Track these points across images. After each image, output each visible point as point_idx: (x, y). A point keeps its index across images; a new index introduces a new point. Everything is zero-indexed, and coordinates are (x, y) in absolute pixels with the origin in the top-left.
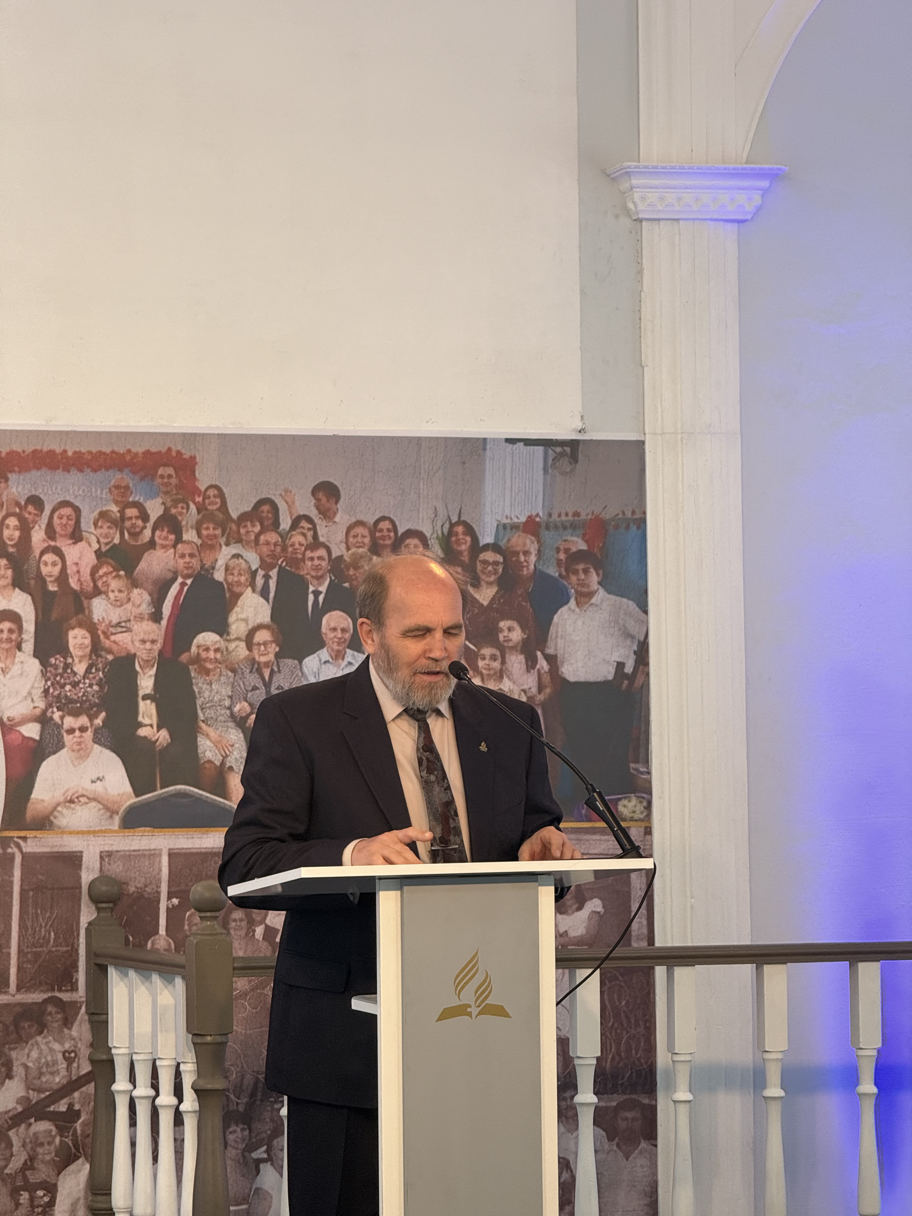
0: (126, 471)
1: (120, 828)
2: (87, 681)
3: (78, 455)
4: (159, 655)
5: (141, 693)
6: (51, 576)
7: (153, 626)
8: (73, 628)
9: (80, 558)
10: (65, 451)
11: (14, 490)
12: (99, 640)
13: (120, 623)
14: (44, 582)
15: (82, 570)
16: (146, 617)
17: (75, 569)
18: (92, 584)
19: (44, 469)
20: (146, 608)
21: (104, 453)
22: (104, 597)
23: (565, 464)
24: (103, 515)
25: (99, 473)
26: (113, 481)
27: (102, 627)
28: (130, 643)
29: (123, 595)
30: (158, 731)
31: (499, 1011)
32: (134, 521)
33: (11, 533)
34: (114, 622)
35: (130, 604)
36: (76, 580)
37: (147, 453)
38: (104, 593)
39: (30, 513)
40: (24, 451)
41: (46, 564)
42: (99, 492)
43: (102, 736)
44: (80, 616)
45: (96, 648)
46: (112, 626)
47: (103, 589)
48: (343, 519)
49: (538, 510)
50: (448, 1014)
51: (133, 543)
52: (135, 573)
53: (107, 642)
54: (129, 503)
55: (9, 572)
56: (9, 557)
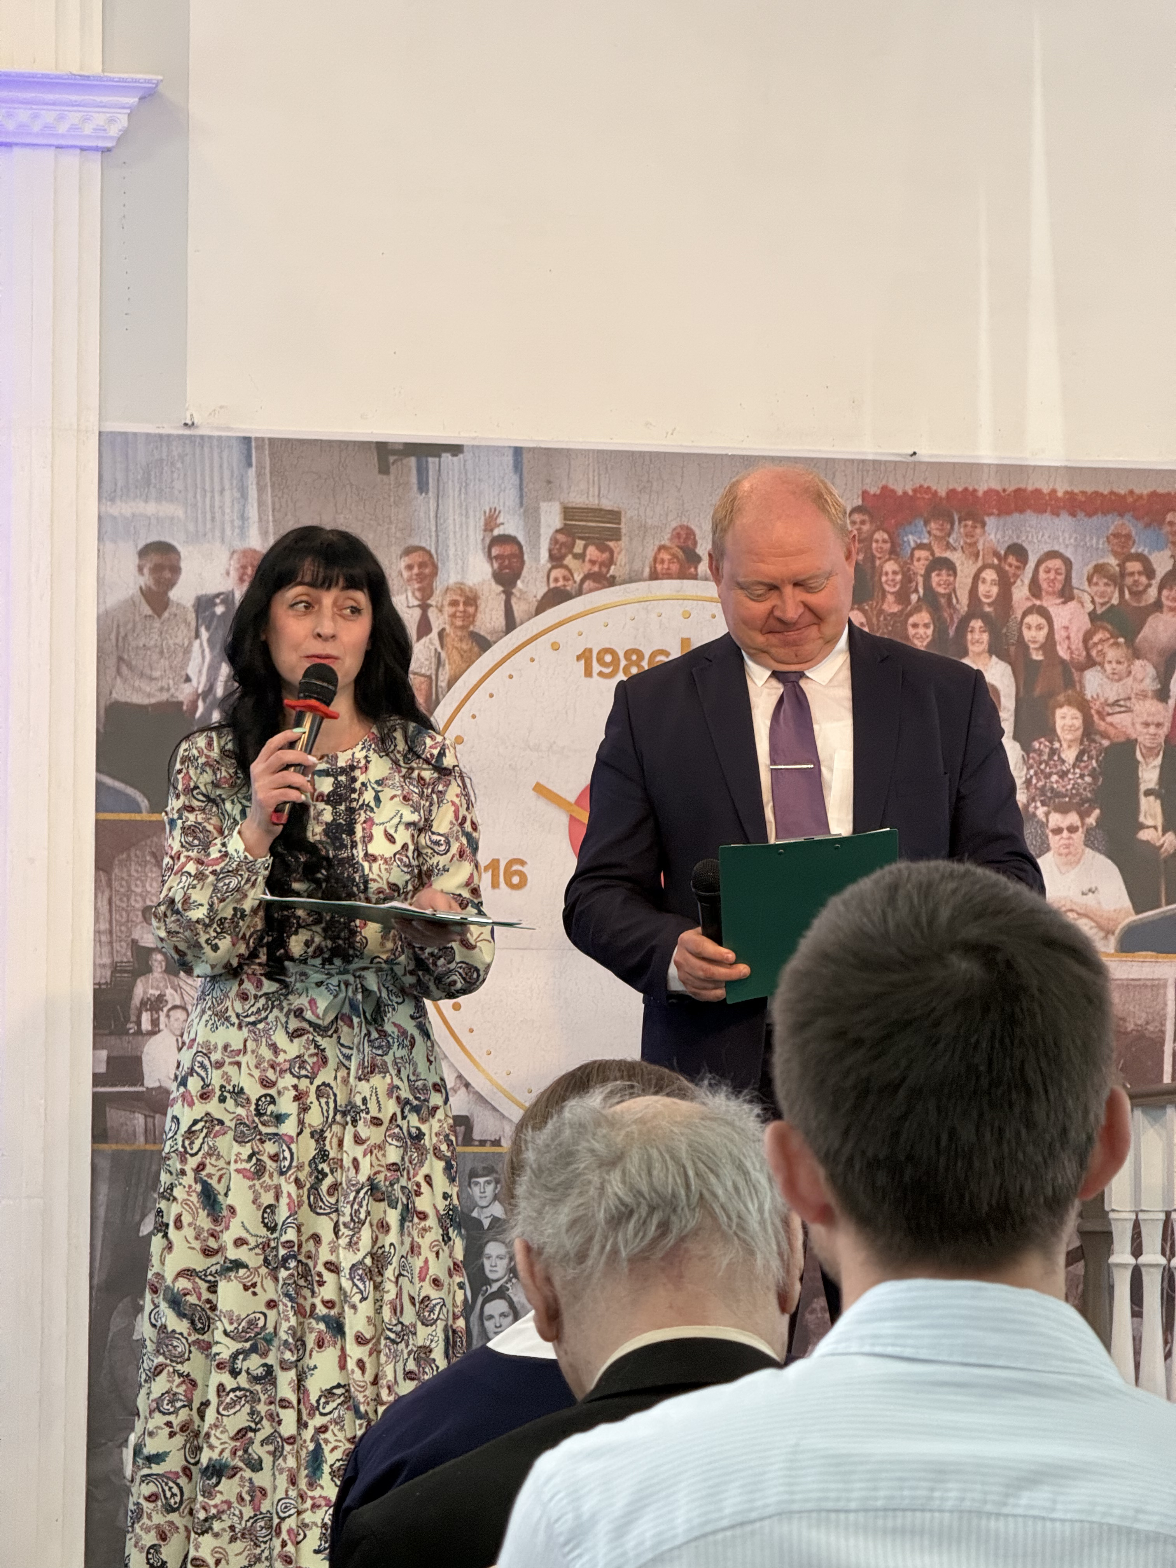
0: (1128, 516)
1: (1116, 951)
2: (1077, 771)
3: (1070, 495)
4: (1165, 742)
5: (1143, 787)
6: (1034, 642)
7: (1160, 706)
8: (1061, 706)
9: (1070, 620)
10: (1054, 491)
11: (992, 536)
12: (1093, 722)
13: (1118, 701)
14: (1027, 648)
15: (1072, 635)
16: (1150, 694)
17: (1064, 634)
18: (1084, 653)
19: (1029, 513)
20: (1150, 684)
21: (1102, 494)
22: (1099, 668)
24: (1099, 569)
25: (1095, 518)
26: (1112, 528)
27: (1096, 706)
28: (1130, 725)
29: (1122, 668)
30: (1163, 835)
32: (1136, 577)
33: (987, 589)
34: (1111, 700)
35: (1131, 679)
36: (1065, 647)
37: (1154, 494)
38: (1099, 664)
39: (1010, 565)
40: (1004, 490)
41: (1029, 628)
42: (1094, 541)
43: (1095, 838)
44: (1070, 692)
45: (1089, 731)
46: (1108, 705)
47: (1098, 659)
51: (1135, 604)
52: (1137, 641)
53: (1102, 723)
54: (1132, 554)
55: (985, 637)
56: (985, 617)
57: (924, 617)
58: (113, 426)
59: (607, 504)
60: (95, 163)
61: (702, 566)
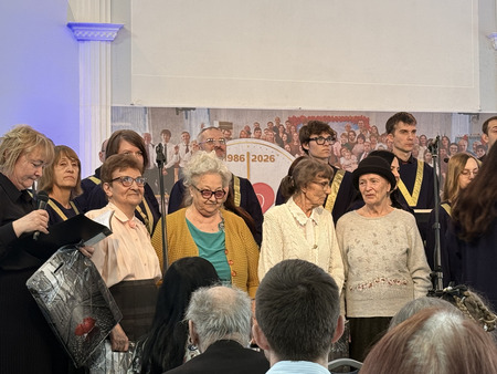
0: (350, 122)
3: (336, 117)
9: (337, 147)
13: (348, 165)
15: (337, 150)
16: (356, 163)
17: (335, 149)
18: (340, 154)
20: (355, 161)
21: (344, 117)
22: (344, 157)
23: (475, 119)
24: (343, 134)
25: (342, 122)
26: (346, 124)
29: (349, 157)
32: (352, 136)
35: (351, 159)
36: (336, 153)
37: (355, 117)
42: (342, 128)
47: (343, 155)
49: (468, 133)
51: (352, 142)
52: (352, 151)
54: (351, 131)
58: (114, 105)
59: (229, 121)
60: (109, 44)
61: (252, 135)
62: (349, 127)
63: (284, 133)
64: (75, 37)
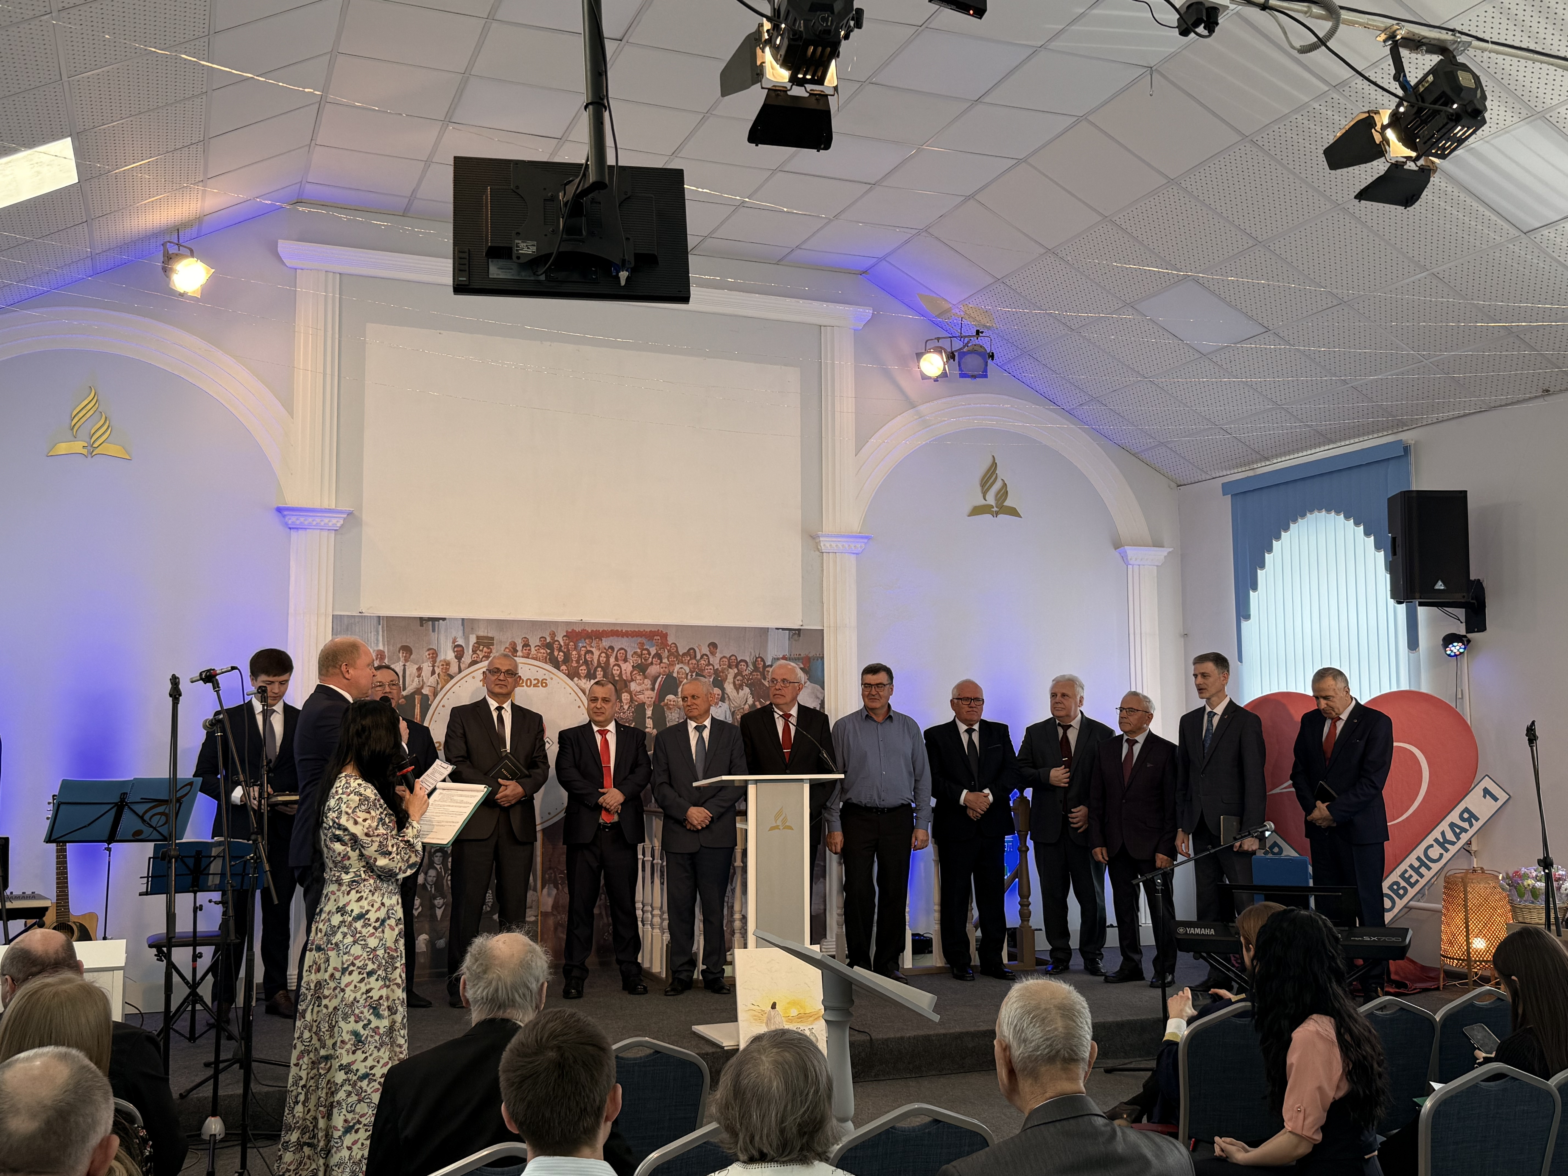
0: (643, 637)
2: (628, 712)
3: (627, 632)
4: (654, 703)
5: (647, 716)
6: (616, 674)
7: (652, 692)
8: (624, 693)
9: (627, 668)
10: (623, 630)
11: (604, 644)
12: (633, 697)
13: (640, 691)
14: (614, 676)
15: (627, 672)
16: (649, 689)
17: (625, 672)
18: (631, 677)
19: (615, 636)
20: (649, 686)
21: (636, 631)
23: (796, 636)
24: (635, 653)
25: (634, 638)
26: (639, 641)
27: (634, 693)
28: (644, 698)
29: (641, 682)
31: (790, 828)
32: (646, 655)
34: (638, 691)
35: (644, 684)
36: (625, 676)
37: (651, 631)
38: (635, 681)
39: (609, 652)
40: (609, 630)
41: (615, 670)
42: (634, 645)
44: (626, 689)
45: (632, 700)
47: (634, 679)
48: (718, 655)
49: (787, 653)
50: (772, 829)
51: (645, 663)
52: (646, 674)
53: (636, 698)
54: (644, 649)
55: (602, 673)
56: (602, 667)
57: (584, 667)
58: (336, 613)
59: (490, 635)
60: (333, 534)
61: (519, 653)
62: (643, 644)
63: (560, 650)
64: (286, 524)
